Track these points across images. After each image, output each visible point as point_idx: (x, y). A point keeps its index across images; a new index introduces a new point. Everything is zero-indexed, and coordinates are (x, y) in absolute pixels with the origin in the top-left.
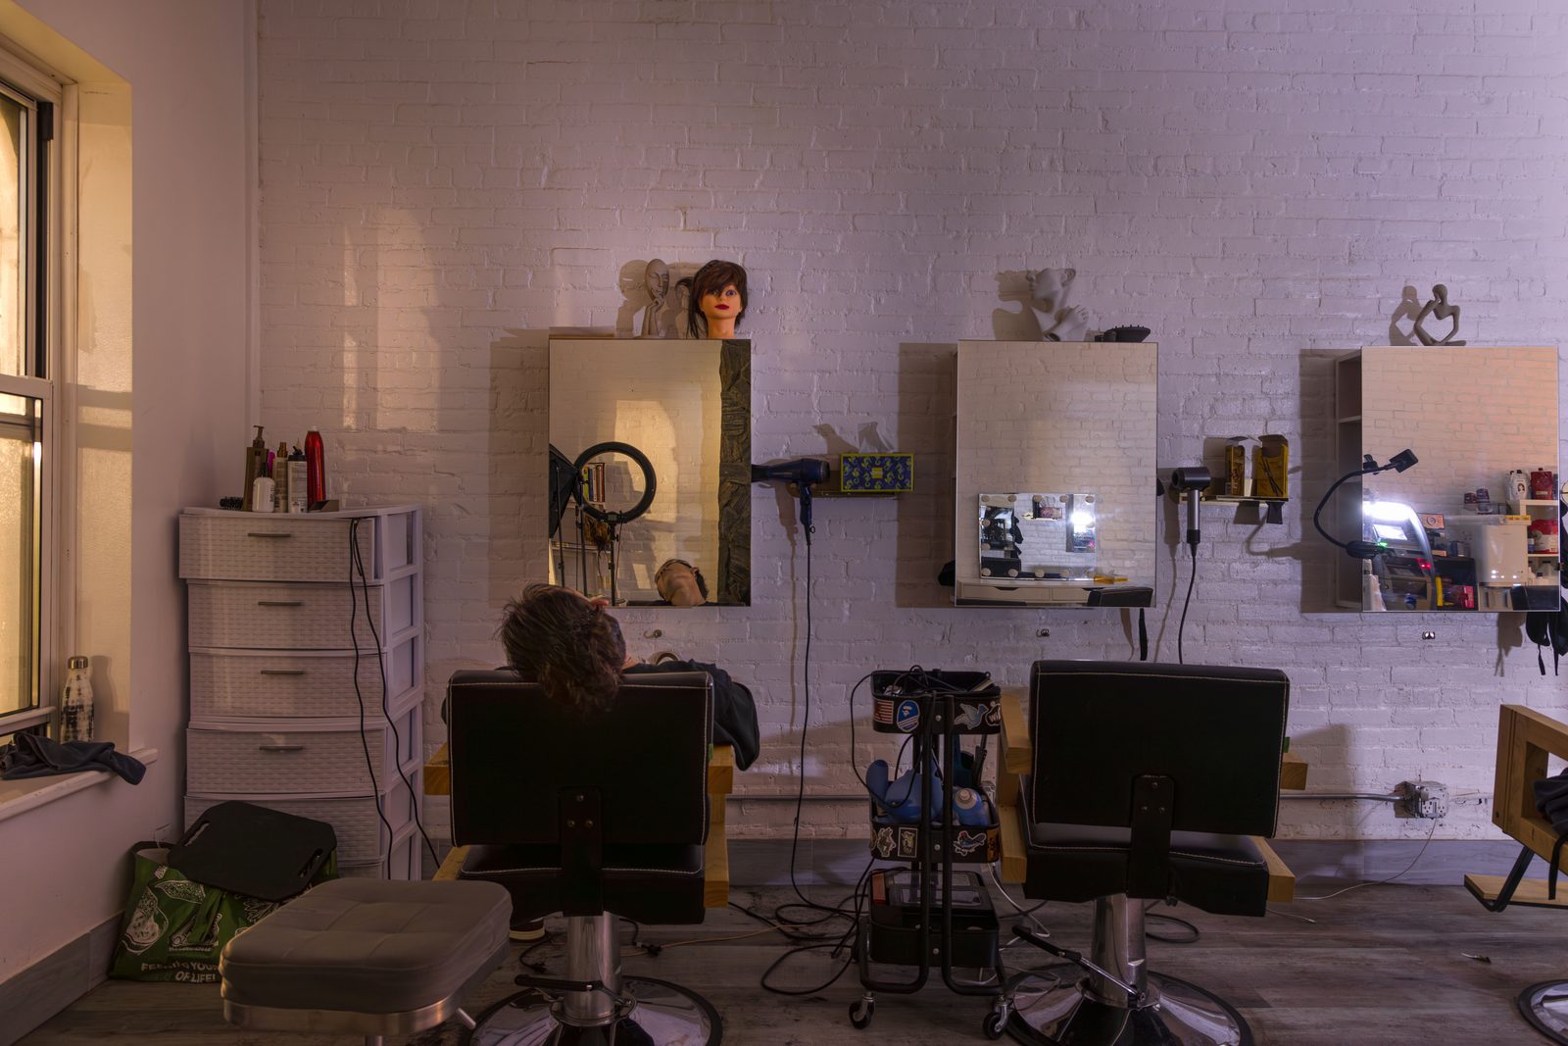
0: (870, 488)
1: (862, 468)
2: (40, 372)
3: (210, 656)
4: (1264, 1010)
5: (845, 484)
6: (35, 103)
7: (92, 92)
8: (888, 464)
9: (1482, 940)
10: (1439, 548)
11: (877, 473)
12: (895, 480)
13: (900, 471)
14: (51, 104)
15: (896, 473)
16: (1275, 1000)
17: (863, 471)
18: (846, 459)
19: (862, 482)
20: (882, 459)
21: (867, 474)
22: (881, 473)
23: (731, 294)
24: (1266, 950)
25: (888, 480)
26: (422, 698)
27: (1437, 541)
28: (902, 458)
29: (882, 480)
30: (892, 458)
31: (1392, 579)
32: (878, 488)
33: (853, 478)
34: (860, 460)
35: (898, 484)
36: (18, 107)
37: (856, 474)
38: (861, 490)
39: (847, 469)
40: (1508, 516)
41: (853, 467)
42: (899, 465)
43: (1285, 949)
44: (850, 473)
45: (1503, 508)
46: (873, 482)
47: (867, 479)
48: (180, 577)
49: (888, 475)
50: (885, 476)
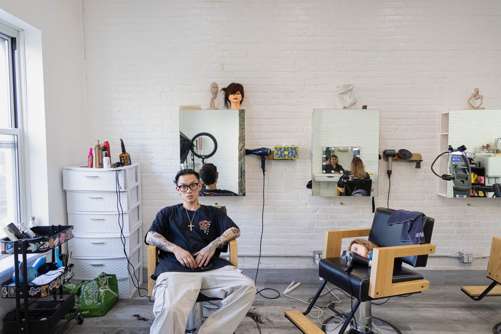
0: (284, 158)
1: (281, 151)
2: (16, 126)
3: (74, 214)
4: (409, 332)
5: (276, 156)
6: (10, 38)
7: (28, 33)
8: (290, 150)
9: (482, 306)
10: (473, 164)
11: (286, 153)
12: (292, 155)
13: (294, 152)
14: (15, 38)
15: (292, 153)
16: (414, 328)
17: (281, 153)
18: (276, 148)
19: (281, 156)
20: (288, 148)
21: (283, 153)
22: (288, 153)
23: (239, 94)
24: (411, 309)
25: (290, 155)
26: (141, 224)
27: (472, 162)
28: (294, 148)
29: (288, 155)
30: (291, 148)
31: (456, 174)
32: (286, 158)
33: (278, 154)
34: (280, 149)
35: (293, 156)
36: (5, 39)
37: (279, 153)
38: (281, 158)
39: (276, 152)
40: (497, 154)
41: (278, 151)
42: (294, 150)
43: (417, 309)
44: (278, 153)
45: (495, 151)
46: (285, 156)
47: (283, 155)
48: (64, 189)
49: (290, 154)
50: (289, 154)
